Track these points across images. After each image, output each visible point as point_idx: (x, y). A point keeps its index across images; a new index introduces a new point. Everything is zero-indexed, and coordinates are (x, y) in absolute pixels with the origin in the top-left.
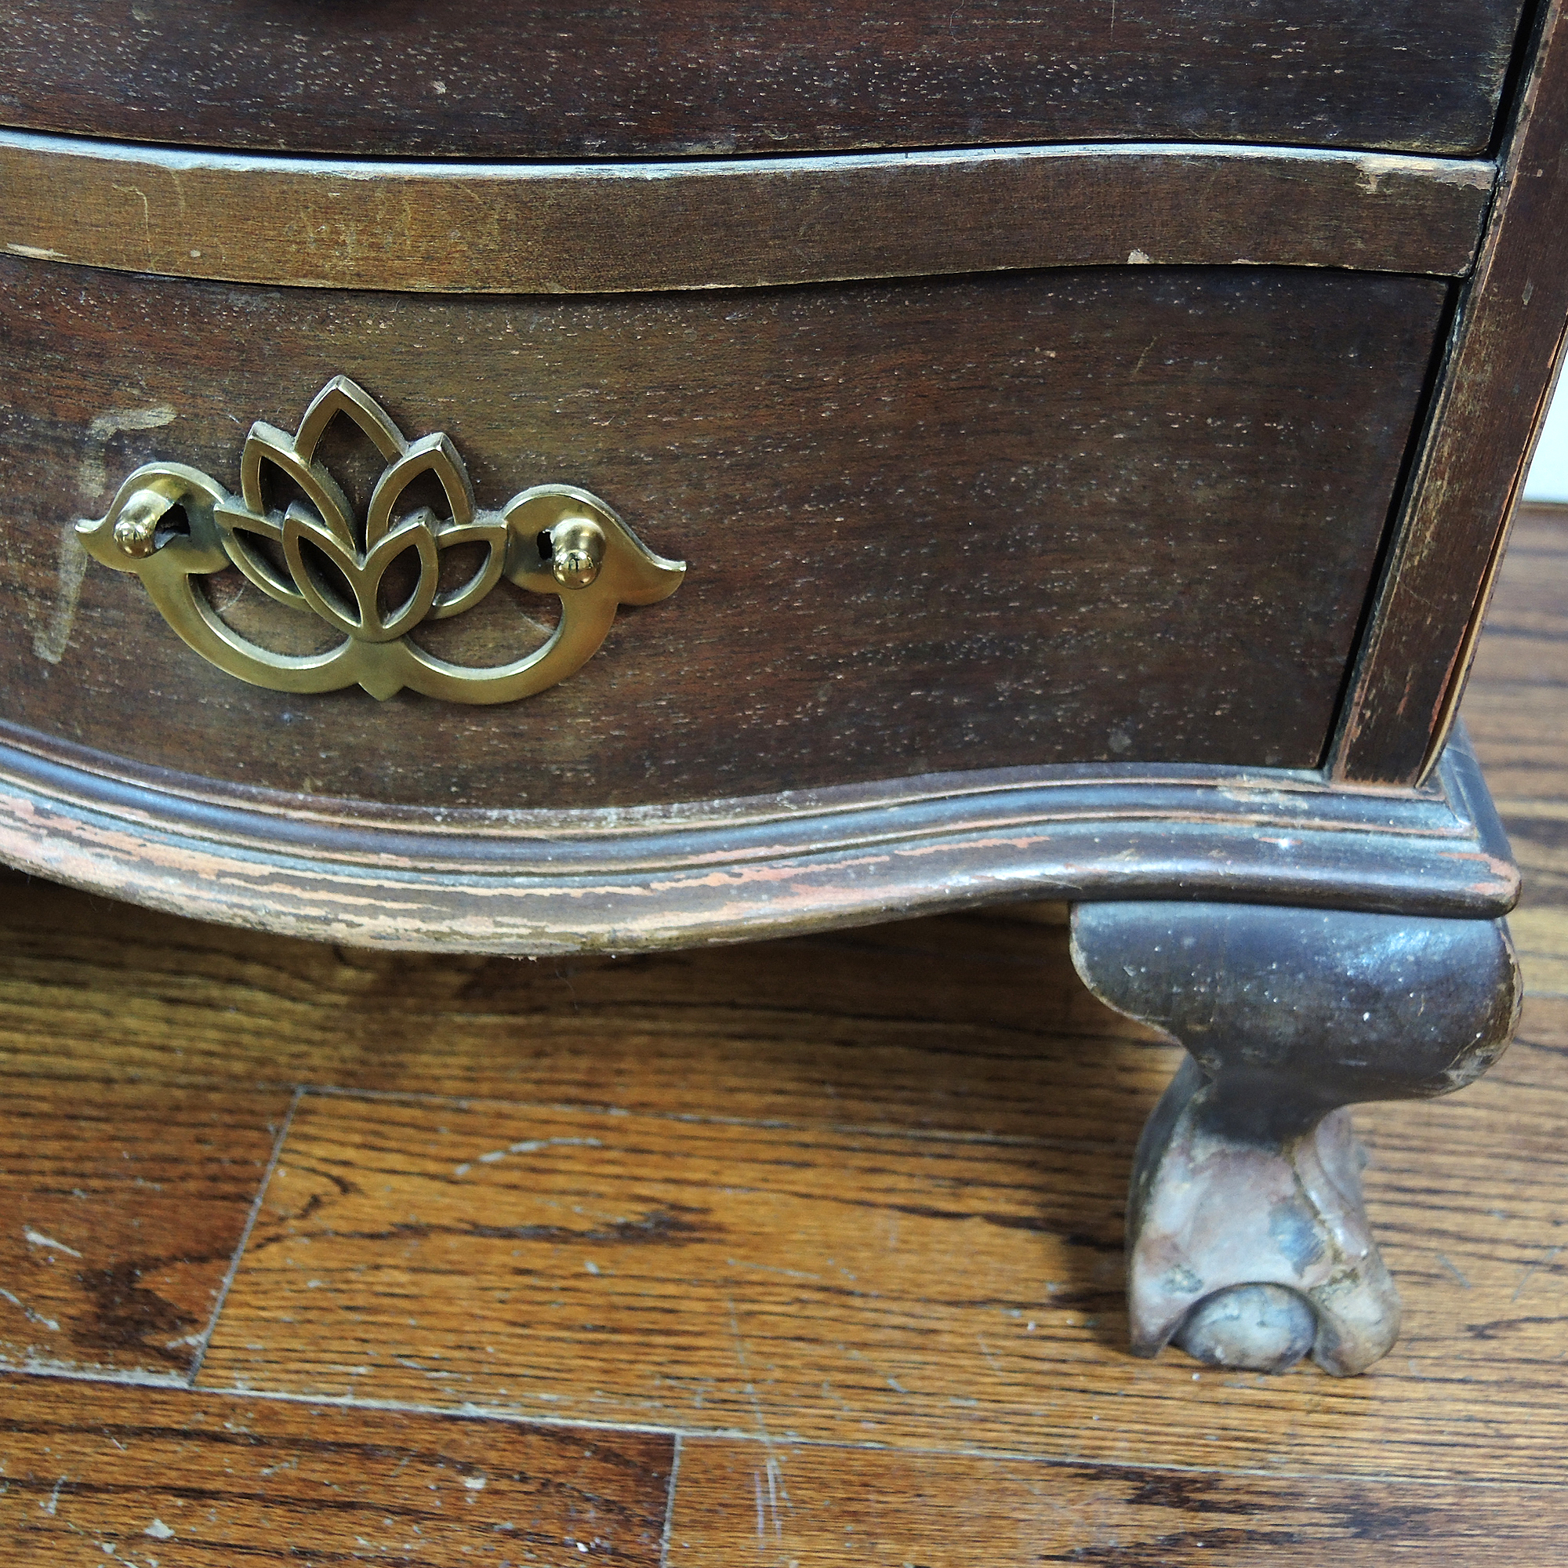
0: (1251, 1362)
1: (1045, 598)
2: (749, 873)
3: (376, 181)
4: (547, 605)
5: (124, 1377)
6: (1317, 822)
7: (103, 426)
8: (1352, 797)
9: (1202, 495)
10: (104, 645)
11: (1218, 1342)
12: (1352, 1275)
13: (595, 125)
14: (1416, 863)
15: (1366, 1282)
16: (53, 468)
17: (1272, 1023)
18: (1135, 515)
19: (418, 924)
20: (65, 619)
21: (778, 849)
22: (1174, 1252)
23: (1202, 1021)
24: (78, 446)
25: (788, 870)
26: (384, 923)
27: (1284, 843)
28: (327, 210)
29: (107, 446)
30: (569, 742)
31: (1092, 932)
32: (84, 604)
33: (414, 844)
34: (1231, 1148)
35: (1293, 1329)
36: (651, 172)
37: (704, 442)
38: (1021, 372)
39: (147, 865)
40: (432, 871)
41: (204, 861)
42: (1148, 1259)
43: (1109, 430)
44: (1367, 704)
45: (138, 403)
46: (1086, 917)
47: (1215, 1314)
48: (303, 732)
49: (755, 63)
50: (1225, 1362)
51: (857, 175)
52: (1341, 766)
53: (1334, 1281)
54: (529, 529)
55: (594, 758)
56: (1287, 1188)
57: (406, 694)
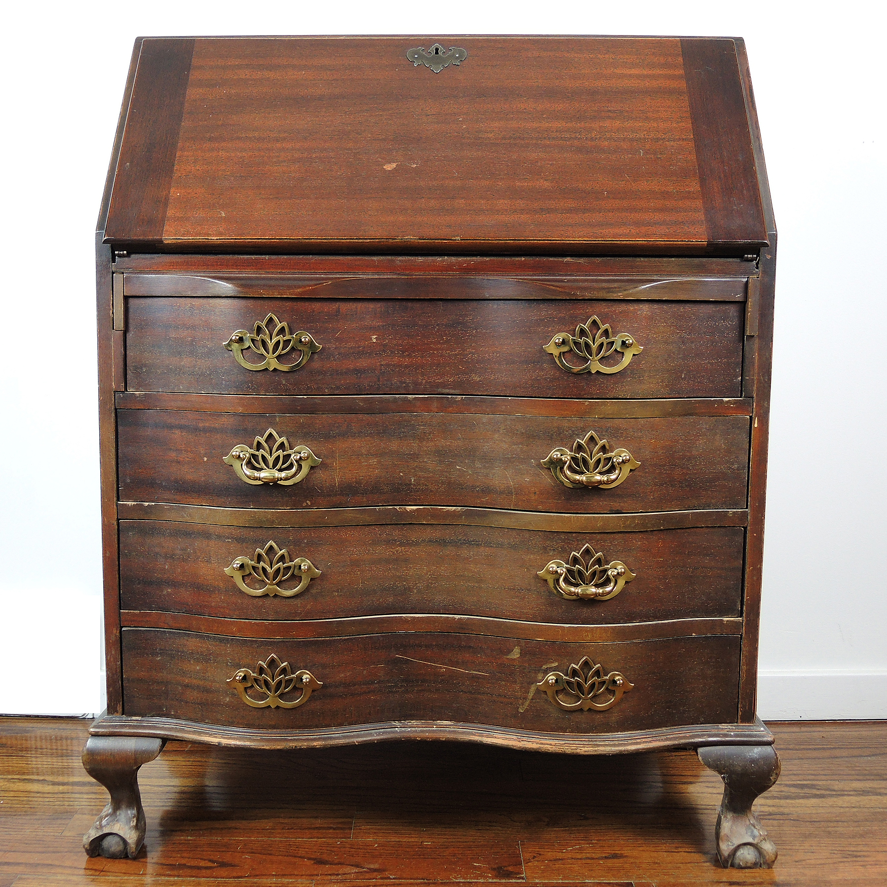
0: (749, 865)
1: (687, 692)
2: (644, 740)
3: (595, 627)
4: (613, 693)
5: (511, 881)
6: (737, 730)
7: (544, 667)
8: (742, 726)
9: (709, 672)
10: (534, 707)
11: (740, 860)
12: (764, 839)
13: (622, 619)
14: (755, 736)
15: (768, 841)
16: (533, 675)
17: (736, 768)
18: (699, 676)
19: (592, 749)
20: (527, 703)
21: (648, 736)
22: (728, 838)
23: (724, 769)
24: (539, 671)
25: (650, 739)
26: (586, 749)
27: (732, 734)
28: (587, 631)
29: (545, 670)
30: (614, 718)
31: (701, 752)
32: (532, 699)
33: (587, 737)
34: (735, 815)
35: (756, 855)
36: (630, 625)
37: (636, 665)
38: (679, 653)
39: (542, 744)
40: (592, 741)
41: (553, 742)
42: (722, 841)
43: (694, 662)
44: (741, 708)
45: (552, 663)
46: (700, 750)
47: (739, 853)
48: (569, 719)
49: (642, 610)
50: (743, 866)
51: (656, 624)
52: (739, 720)
53: (761, 841)
54: (611, 679)
55: (617, 722)
56: (748, 823)
57: (590, 710)
